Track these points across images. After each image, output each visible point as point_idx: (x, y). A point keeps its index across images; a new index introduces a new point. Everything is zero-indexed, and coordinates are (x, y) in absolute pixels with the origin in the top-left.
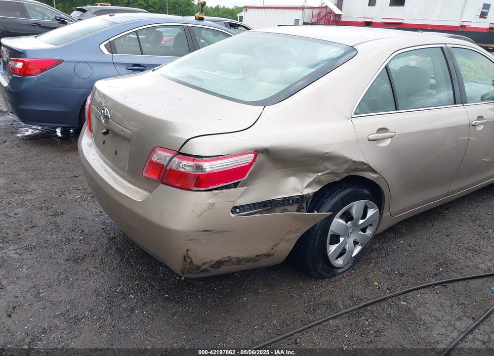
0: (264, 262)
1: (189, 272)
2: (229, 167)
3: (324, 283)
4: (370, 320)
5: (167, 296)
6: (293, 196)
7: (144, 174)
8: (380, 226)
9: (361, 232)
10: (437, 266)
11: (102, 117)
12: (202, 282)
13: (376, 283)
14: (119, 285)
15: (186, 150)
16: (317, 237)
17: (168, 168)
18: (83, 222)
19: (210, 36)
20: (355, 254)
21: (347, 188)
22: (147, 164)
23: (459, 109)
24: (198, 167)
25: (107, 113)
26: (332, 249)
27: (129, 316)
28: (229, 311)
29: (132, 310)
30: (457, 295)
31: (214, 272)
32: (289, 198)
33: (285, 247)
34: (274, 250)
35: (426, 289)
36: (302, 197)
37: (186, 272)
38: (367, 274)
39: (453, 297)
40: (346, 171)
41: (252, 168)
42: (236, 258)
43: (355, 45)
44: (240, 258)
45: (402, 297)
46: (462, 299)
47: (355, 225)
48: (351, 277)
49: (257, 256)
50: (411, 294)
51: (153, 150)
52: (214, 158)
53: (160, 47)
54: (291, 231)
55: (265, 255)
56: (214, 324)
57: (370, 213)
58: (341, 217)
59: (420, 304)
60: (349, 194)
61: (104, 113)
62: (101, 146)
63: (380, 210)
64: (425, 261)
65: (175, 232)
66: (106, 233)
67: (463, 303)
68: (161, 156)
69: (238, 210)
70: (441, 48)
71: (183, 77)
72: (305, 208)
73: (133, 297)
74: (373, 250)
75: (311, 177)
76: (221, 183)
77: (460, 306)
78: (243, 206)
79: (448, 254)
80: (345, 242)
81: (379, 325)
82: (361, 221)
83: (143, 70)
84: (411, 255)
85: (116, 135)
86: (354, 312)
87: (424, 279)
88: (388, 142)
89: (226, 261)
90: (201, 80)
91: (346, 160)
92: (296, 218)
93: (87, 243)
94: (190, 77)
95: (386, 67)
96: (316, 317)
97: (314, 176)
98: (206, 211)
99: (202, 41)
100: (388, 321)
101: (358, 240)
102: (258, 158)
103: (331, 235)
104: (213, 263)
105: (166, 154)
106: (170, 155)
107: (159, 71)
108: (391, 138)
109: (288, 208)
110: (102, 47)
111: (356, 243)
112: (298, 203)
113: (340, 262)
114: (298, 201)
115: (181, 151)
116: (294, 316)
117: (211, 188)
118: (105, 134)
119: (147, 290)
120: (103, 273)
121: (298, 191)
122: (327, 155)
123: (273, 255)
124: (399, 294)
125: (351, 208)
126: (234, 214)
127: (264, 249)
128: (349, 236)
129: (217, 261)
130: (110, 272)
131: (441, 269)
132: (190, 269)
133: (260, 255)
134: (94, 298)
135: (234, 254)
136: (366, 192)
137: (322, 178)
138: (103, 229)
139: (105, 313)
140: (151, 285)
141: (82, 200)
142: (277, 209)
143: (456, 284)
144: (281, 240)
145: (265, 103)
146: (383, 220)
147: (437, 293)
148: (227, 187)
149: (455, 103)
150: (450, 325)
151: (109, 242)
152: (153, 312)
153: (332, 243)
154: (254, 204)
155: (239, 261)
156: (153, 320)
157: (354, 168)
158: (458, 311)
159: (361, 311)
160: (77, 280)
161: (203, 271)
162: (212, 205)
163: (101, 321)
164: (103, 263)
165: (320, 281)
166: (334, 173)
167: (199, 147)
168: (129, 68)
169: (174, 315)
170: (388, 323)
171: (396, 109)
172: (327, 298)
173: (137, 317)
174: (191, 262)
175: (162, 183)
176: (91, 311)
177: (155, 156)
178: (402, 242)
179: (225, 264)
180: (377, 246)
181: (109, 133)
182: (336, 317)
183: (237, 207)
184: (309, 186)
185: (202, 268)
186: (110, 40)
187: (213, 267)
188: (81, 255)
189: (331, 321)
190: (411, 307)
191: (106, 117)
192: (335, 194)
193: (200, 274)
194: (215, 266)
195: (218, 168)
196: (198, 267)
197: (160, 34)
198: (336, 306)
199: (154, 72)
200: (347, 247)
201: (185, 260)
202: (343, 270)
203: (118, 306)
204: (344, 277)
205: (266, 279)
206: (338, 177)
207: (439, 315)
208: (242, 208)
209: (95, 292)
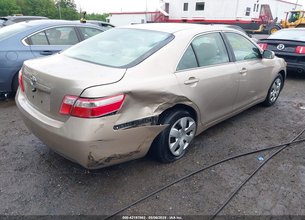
0: (135, 156)
1: (92, 166)
2: (110, 103)
3: (170, 165)
4: (196, 181)
5: (80, 183)
6: (148, 118)
7: (61, 112)
8: (197, 131)
9: (187, 135)
10: (230, 150)
11: (31, 81)
12: (100, 173)
13: (198, 162)
14: (50, 180)
15: (84, 95)
16: (163, 140)
17: (74, 106)
18: (22, 148)
19: (91, 32)
20: (185, 148)
21: (177, 111)
22: (62, 105)
23: (232, 65)
24: (92, 104)
25: (34, 79)
26: (172, 145)
27: (58, 196)
28: (117, 187)
29: (60, 193)
30: (240, 163)
31: (107, 164)
32: (146, 118)
33: (146, 146)
34: (140, 149)
35: (225, 163)
36: (153, 117)
37: (90, 166)
38: (193, 158)
39: (238, 165)
40: (175, 102)
41: (123, 103)
42: (119, 155)
43: (173, 33)
44: (121, 155)
45: (212, 168)
46: (243, 165)
47: (183, 131)
48: (184, 161)
49: (131, 153)
50: (217, 166)
51: (64, 98)
52: (101, 98)
53: (59, 40)
54: (148, 137)
55: (135, 152)
56: (109, 194)
57: (191, 124)
58: (175, 127)
59: (222, 170)
60: (178, 114)
61: (32, 79)
62: (31, 99)
63: (196, 122)
64: (223, 148)
65: (82, 142)
66: (38, 153)
67: (243, 167)
68: (70, 101)
69: (117, 128)
70: (219, 32)
71: (78, 56)
72: (155, 124)
73: (59, 185)
74: (195, 146)
75: (157, 106)
76: (106, 113)
77: (242, 169)
78: (120, 125)
79: (235, 144)
80: (179, 141)
81: (201, 183)
82: (186, 129)
83: (50, 54)
84: (216, 146)
85: (41, 91)
86: (187, 178)
87: (223, 157)
88: (196, 84)
89: (113, 157)
90: (89, 57)
91: (174, 96)
92: (150, 129)
93: (27, 159)
94: (82, 55)
95: (191, 44)
96: (166, 184)
97: (158, 105)
98: (99, 129)
99: (86, 35)
100: (205, 181)
101: (186, 140)
102: (126, 97)
103: (171, 137)
104: (105, 159)
105: (72, 99)
106: (75, 99)
107: (62, 54)
108: (197, 82)
109: (146, 124)
110: (23, 41)
111: (185, 142)
112: (151, 121)
113: (177, 153)
114: (151, 120)
115: (81, 96)
116: (155, 184)
117: (100, 115)
118: (34, 91)
119: (68, 181)
120: (39, 175)
121: (150, 114)
122: (163, 93)
123: (140, 151)
124: (211, 166)
125: (180, 122)
126: (115, 130)
127: (134, 148)
128: (180, 138)
129: (108, 158)
130: (43, 174)
131: (232, 152)
132: (92, 163)
133: (132, 152)
134: (35, 189)
135: (118, 153)
136: (187, 113)
137: (163, 106)
138: (36, 150)
139: (43, 196)
140: (69, 178)
141: (20, 135)
142: (139, 125)
143: (239, 158)
144: (143, 143)
145: (127, 67)
146: (198, 127)
147: (230, 164)
148: (109, 115)
149: (230, 62)
150: (238, 178)
151: (41, 157)
152: (73, 192)
153: (172, 142)
154: (127, 123)
155: (121, 156)
156: (73, 197)
157: (179, 100)
158: (241, 171)
159: (191, 177)
160: (23, 180)
161: (100, 164)
162: (102, 125)
163: (42, 201)
164: (38, 169)
165: (167, 165)
166: (169, 103)
167: (92, 93)
168: (42, 53)
169: (85, 192)
170: (205, 182)
171: (199, 66)
172: (172, 173)
173: (63, 196)
174: (93, 160)
175: (72, 116)
176: (34, 196)
177: (66, 100)
178: (210, 140)
179: (113, 159)
180: (197, 143)
181: (36, 91)
182: (178, 182)
183: (116, 126)
184: (156, 111)
185: (100, 162)
186: (28, 37)
187: (106, 161)
188: (23, 166)
189: (175, 184)
190: (217, 172)
191: (34, 82)
192: (171, 115)
193: (99, 166)
194: (107, 161)
195: (104, 104)
196: (97, 162)
197: (59, 32)
198: (177, 177)
199: (60, 54)
200: (180, 144)
201: (89, 159)
202: (180, 157)
203: (51, 192)
204: (180, 161)
205: (137, 167)
206: (171, 105)
207: (231, 174)
208: (120, 126)
209: (36, 186)
